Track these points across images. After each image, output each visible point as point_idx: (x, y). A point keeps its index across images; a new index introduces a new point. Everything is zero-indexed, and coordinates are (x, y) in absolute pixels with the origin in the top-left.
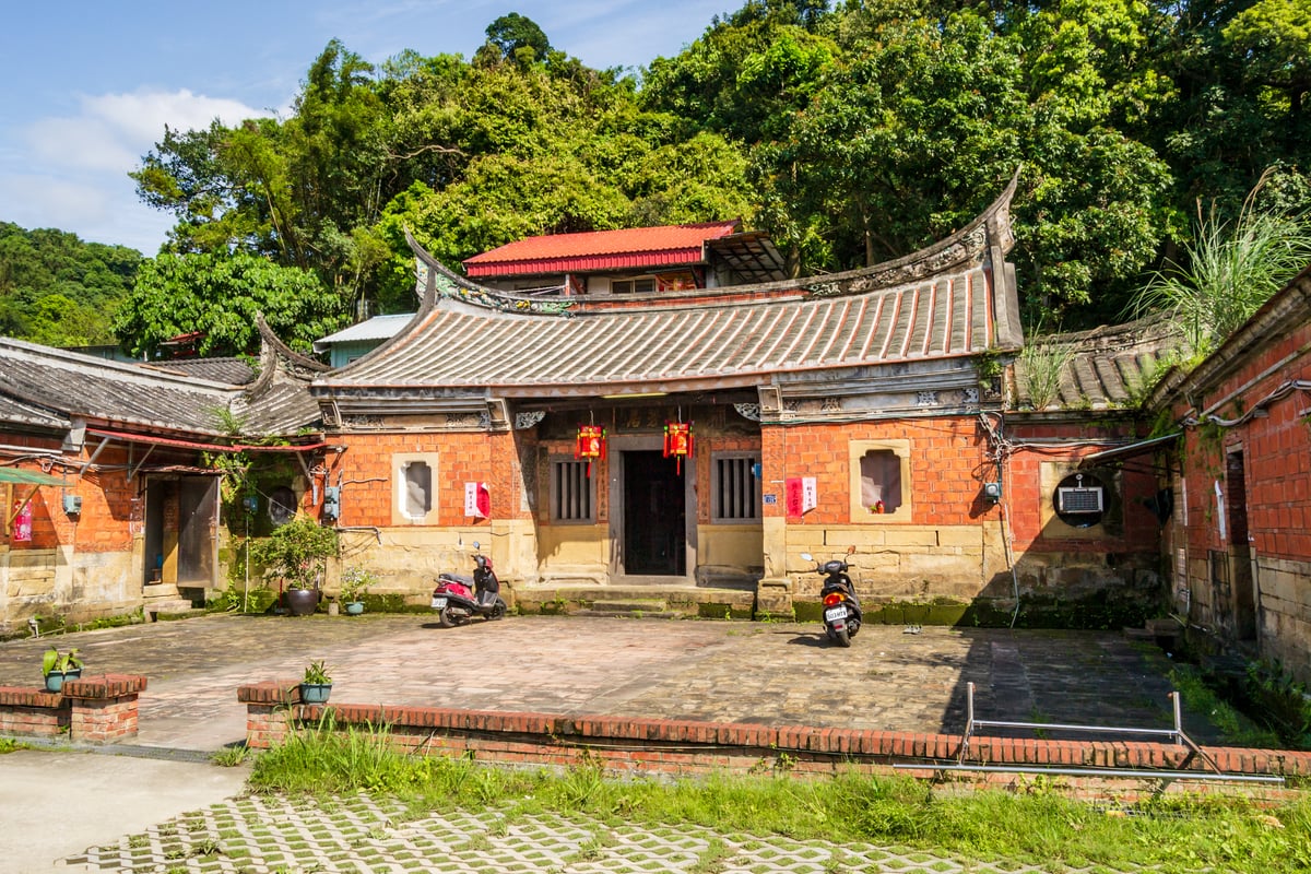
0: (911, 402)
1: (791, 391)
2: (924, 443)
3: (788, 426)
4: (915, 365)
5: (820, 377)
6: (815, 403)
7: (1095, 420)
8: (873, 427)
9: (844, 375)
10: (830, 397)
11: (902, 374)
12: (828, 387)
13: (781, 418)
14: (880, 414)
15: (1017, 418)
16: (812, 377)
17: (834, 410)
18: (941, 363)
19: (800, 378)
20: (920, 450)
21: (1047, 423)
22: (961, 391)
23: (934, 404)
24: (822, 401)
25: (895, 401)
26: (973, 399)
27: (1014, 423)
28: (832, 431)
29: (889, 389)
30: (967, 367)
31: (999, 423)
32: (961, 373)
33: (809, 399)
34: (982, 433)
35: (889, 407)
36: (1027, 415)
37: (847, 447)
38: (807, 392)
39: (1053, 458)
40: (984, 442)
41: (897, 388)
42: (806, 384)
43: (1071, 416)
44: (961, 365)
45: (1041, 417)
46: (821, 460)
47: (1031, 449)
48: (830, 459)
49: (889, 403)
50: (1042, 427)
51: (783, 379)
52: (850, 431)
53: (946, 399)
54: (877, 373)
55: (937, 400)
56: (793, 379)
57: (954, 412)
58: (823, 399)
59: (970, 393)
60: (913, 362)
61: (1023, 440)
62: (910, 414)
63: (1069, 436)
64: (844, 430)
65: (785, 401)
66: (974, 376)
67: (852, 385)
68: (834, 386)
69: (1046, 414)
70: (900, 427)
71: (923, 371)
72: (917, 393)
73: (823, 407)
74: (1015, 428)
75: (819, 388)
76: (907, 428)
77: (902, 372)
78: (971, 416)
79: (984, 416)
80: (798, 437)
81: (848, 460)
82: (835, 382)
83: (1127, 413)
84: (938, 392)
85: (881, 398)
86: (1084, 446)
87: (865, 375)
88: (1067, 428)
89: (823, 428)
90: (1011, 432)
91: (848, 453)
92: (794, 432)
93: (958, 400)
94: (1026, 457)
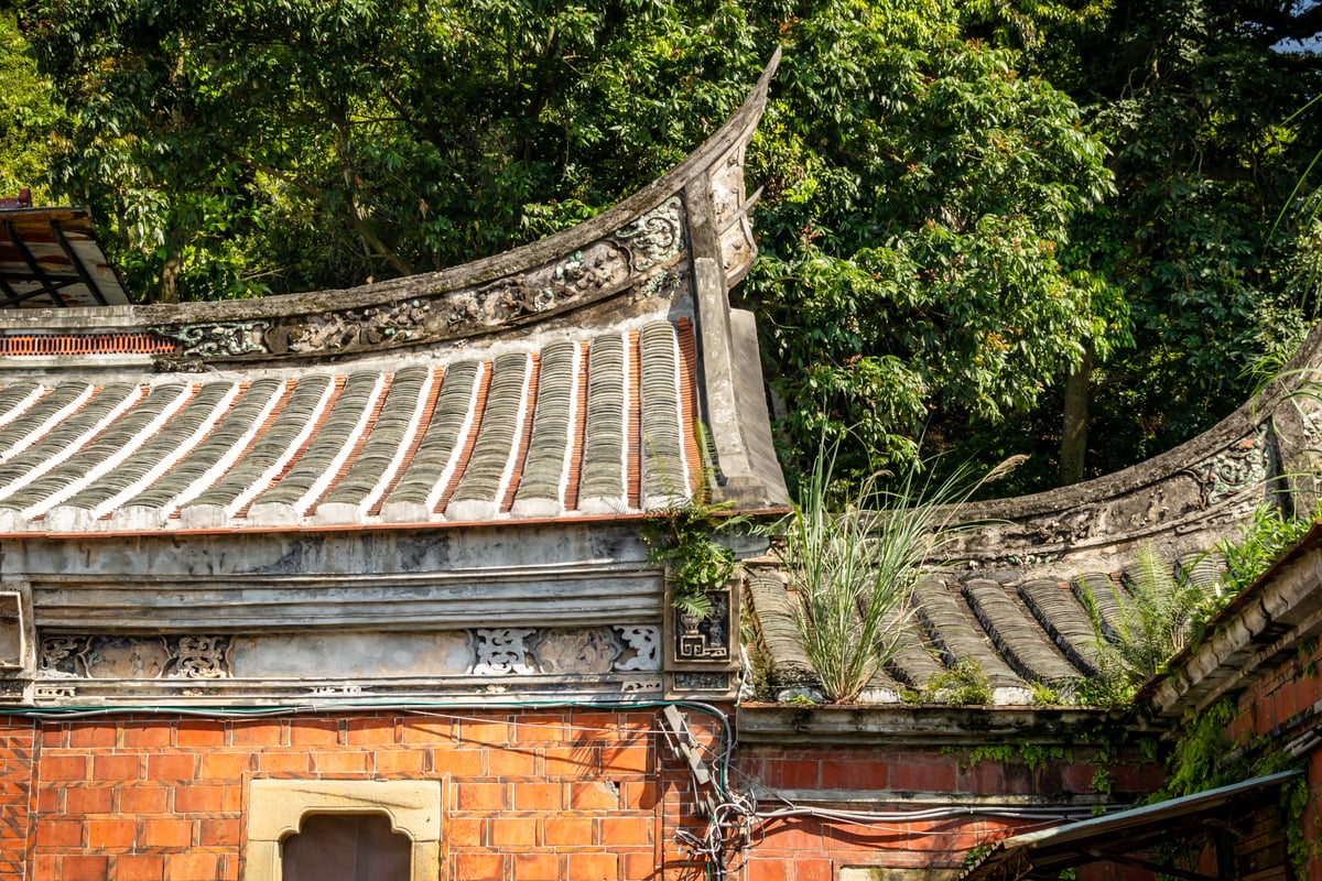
0: (452, 663)
1: (68, 608)
2: (487, 796)
3: (48, 723)
4: (472, 542)
5: (165, 564)
6: (143, 650)
7: (997, 741)
8: (328, 736)
9: (245, 562)
10: (195, 635)
11: (430, 569)
12: (191, 598)
13: (29, 696)
14: (353, 696)
15: (774, 724)
16: (139, 564)
17: (205, 676)
18: (551, 539)
19: (100, 565)
20: (475, 819)
21: (860, 743)
22: (609, 633)
23: (524, 670)
24: (169, 644)
25: (402, 656)
26: (642, 661)
27: (763, 740)
28: (194, 746)
29: (387, 616)
30: (630, 555)
31: (720, 740)
32: (610, 575)
33: (126, 638)
34: (668, 767)
35: (382, 674)
36: (805, 715)
37: (241, 800)
38: (118, 611)
39: (875, 856)
40: (672, 799)
41: (411, 614)
42: (119, 584)
43: (931, 724)
44: (613, 550)
45: (843, 724)
46: (151, 842)
47: (811, 824)
48: (180, 839)
49: (383, 662)
50: (847, 758)
51: (43, 566)
52: (256, 748)
53: (560, 658)
54: (351, 562)
55: (532, 658)
56: (76, 566)
57: (584, 698)
58: (172, 639)
59: (637, 642)
60: (464, 530)
61: (787, 795)
62: (446, 701)
63: (923, 786)
64: (234, 745)
65: (47, 639)
66: (649, 586)
67: (269, 596)
68: (211, 598)
69: (859, 713)
70: (418, 739)
71: (495, 564)
72: (472, 634)
73: (171, 665)
74: (764, 755)
75: (161, 601)
76: (437, 743)
77: (430, 561)
78: (635, 713)
79: (675, 718)
80: (82, 761)
81: (241, 847)
82: (211, 583)
83: (1089, 720)
84: (537, 634)
85: (360, 646)
86: (966, 818)
87: (312, 566)
88: (921, 763)
89: (163, 734)
90: (753, 768)
91: (241, 820)
92: (68, 747)
93: (598, 661)
94: (795, 848)
